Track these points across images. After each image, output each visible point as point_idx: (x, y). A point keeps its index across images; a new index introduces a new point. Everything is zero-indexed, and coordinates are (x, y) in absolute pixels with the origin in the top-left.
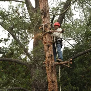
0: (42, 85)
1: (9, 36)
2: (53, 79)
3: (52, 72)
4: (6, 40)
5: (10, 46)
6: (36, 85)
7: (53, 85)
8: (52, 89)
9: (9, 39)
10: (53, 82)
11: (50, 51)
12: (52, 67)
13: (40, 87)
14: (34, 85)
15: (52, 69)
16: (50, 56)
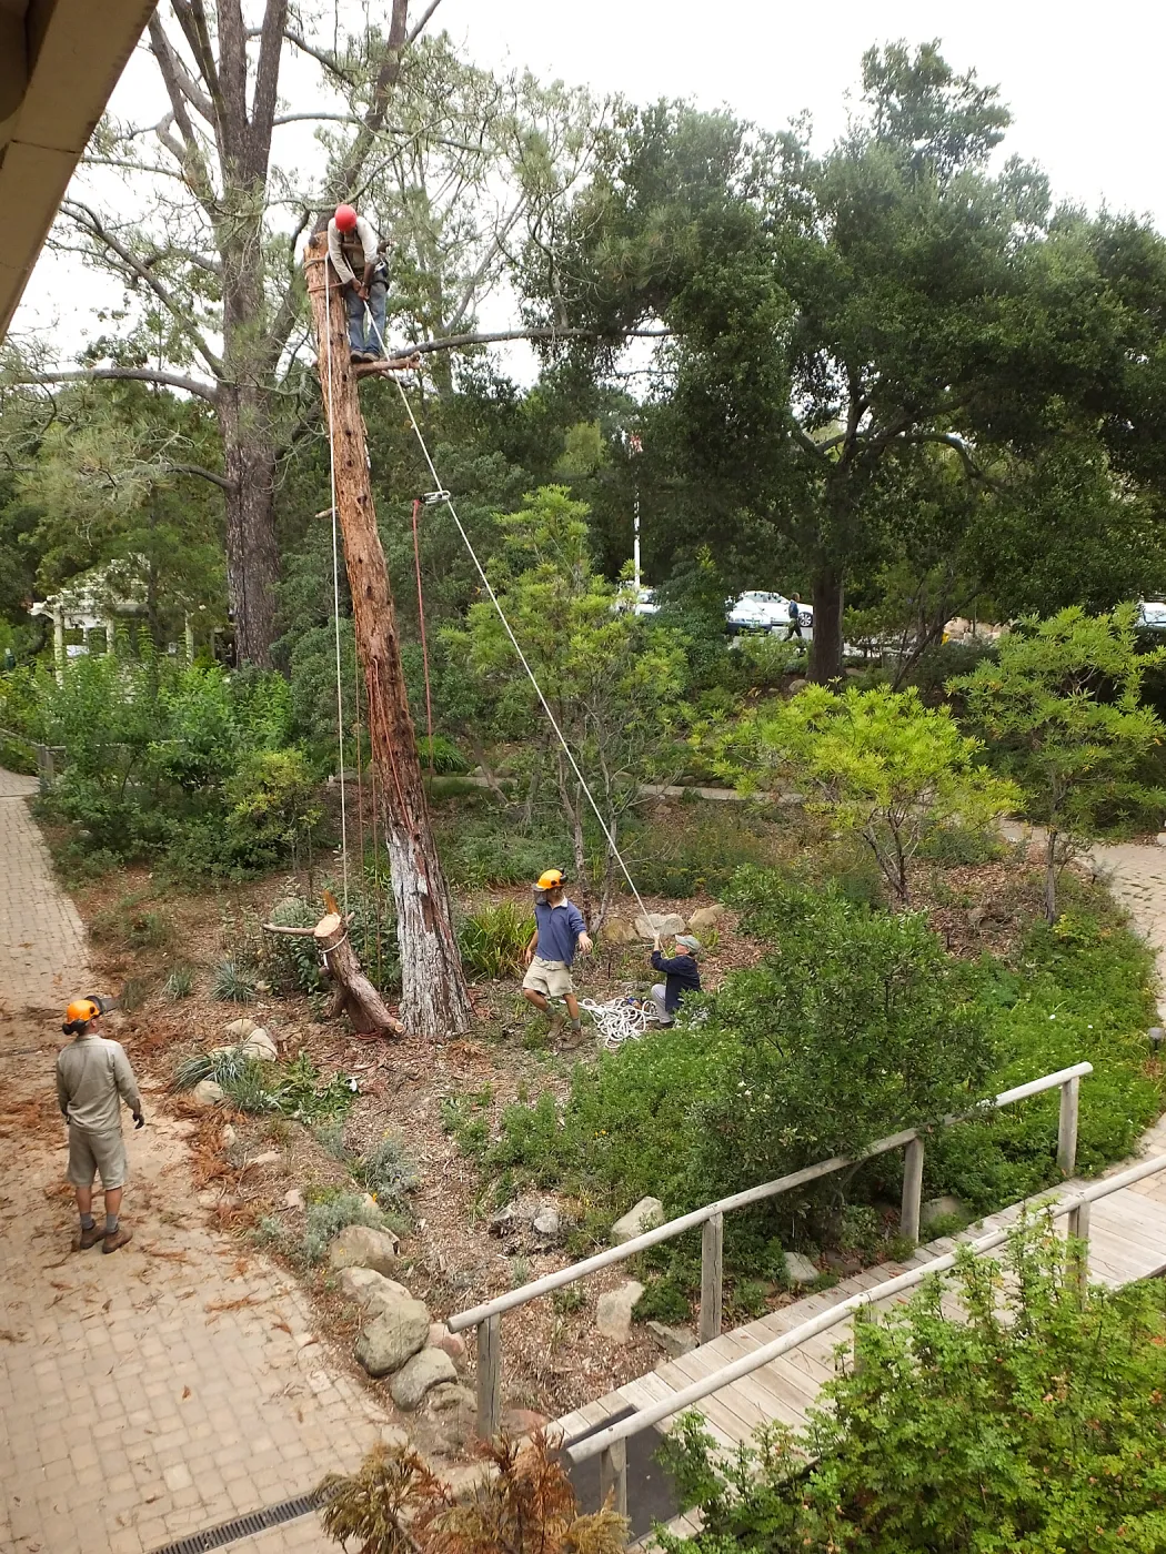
0: (258, 461)
1: (127, 302)
2: (350, 422)
3: (344, 398)
4: (117, 315)
5: (133, 336)
6: (240, 459)
7: (350, 442)
8: (347, 459)
9: (128, 310)
10: (348, 434)
11: (336, 322)
12: (344, 378)
13: (253, 467)
14: (233, 459)
15: (344, 386)
16: (336, 337)
